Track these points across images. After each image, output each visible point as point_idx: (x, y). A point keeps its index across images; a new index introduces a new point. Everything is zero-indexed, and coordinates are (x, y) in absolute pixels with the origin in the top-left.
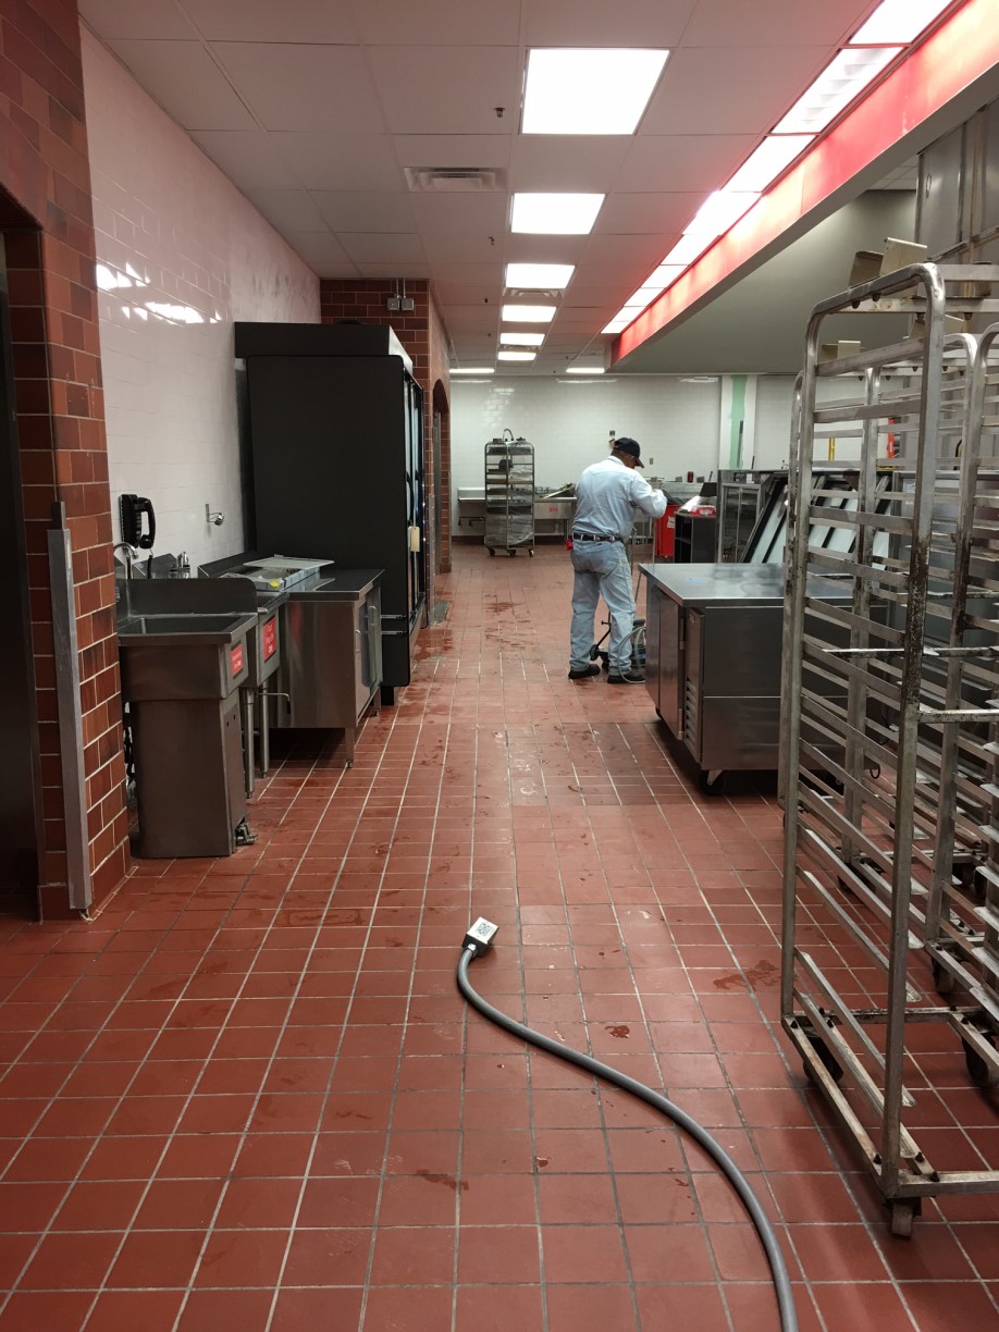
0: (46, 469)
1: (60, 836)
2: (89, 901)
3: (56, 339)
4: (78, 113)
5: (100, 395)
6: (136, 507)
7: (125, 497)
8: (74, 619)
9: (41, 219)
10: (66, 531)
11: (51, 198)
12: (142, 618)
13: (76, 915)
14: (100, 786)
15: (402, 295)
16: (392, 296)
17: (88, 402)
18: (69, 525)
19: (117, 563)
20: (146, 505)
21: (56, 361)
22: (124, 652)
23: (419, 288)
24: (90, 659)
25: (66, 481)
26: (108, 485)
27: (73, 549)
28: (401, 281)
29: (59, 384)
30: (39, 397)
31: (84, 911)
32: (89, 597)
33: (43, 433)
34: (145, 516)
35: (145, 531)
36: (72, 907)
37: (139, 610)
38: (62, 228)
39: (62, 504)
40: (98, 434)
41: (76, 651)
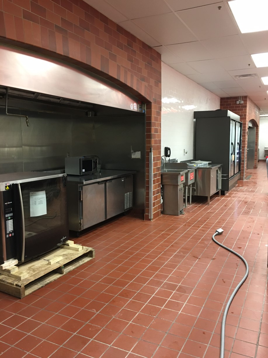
0: (150, 142)
1: (148, 206)
2: (152, 218)
3: (153, 121)
4: (160, 82)
5: (160, 129)
6: (167, 149)
7: (165, 147)
8: (152, 168)
9: (152, 101)
10: (152, 153)
11: (154, 98)
12: (167, 170)
13: (150, 220)
14: (156, 198)
15: (240, 100)
16: (238, 100)
17: (158, 131)
18: (153, 152)
19: (163, 159)
20: (169, 149)
21: (152, 124)
22: (162, 175)
23: (245, 98)
24: (155, 176)
25: (153, 144)
26: (161, 145)
27: (153, 156)
28: (240, 97)
29: (153, 128)
30: (149, 130)
31: (151, 219)
32: (156, 165)
33: (149, 136)
34: (169, 151)
35: (169, 154)
36: (149, 218)
37: (166, 168)
38: (155, 102)
39: (152, 148)
40: (160, 136)
41: (153, 174)
